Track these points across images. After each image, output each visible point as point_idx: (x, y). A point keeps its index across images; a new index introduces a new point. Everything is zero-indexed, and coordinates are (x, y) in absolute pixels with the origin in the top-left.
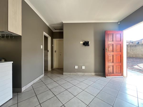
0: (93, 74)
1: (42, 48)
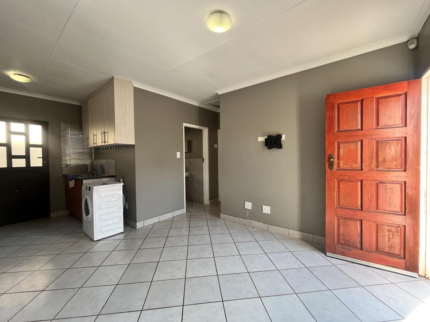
0: (297, 234)
1: (179, 157)
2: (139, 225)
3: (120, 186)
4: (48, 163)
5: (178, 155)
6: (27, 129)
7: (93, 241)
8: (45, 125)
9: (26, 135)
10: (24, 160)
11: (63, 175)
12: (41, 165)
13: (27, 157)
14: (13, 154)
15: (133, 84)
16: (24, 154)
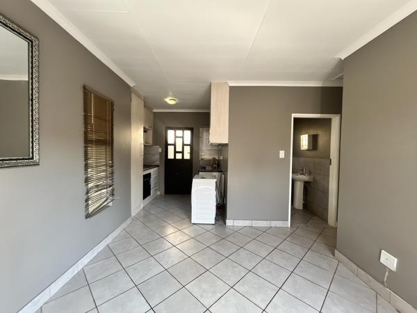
1: (283, 157)
2: (229, 222)
4: (192, 157)
5: (282, 154)
6: (183, 134)
8: (191, 129)
9: (183, 138)
10: (181, 154)
12: (189, 158)
14: (177, 150)
15: (228, 85)
16: (181, 151)
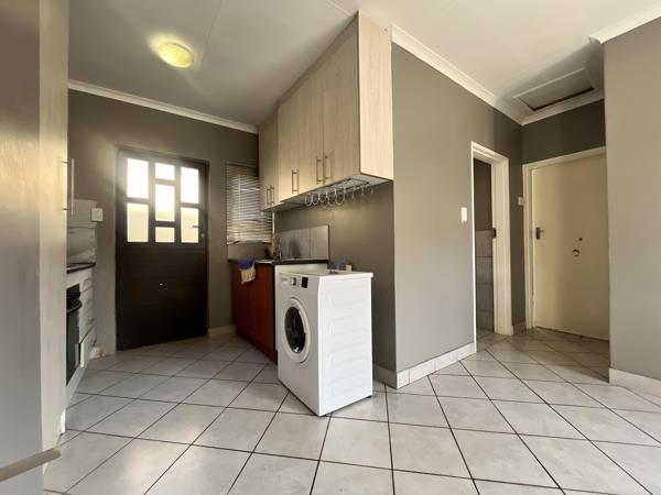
1: (466, 220)
2: (402, 379)
3: (366, 278)
4: (206, 238)
6: (178, 173)
7: (315, 415)
8: (204, 169)
9: (176, 184)
10: (171, 231)
11: (229, 261)
12: (196, 241)
13: (176, 225)
14: (157, 219)
15: (391, 38)
16: (173, 220)
